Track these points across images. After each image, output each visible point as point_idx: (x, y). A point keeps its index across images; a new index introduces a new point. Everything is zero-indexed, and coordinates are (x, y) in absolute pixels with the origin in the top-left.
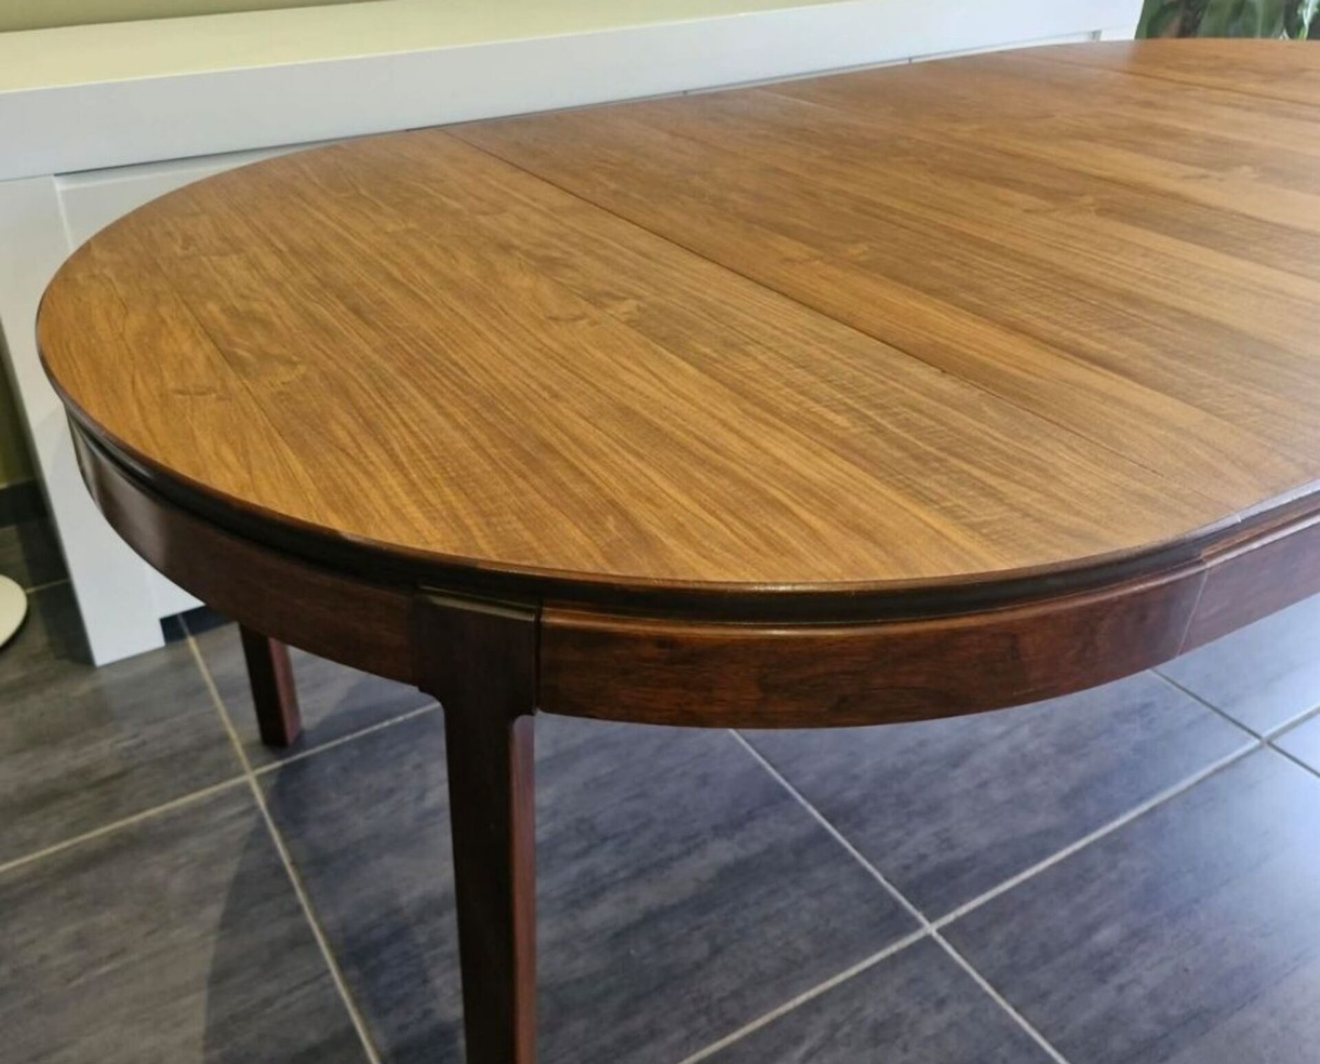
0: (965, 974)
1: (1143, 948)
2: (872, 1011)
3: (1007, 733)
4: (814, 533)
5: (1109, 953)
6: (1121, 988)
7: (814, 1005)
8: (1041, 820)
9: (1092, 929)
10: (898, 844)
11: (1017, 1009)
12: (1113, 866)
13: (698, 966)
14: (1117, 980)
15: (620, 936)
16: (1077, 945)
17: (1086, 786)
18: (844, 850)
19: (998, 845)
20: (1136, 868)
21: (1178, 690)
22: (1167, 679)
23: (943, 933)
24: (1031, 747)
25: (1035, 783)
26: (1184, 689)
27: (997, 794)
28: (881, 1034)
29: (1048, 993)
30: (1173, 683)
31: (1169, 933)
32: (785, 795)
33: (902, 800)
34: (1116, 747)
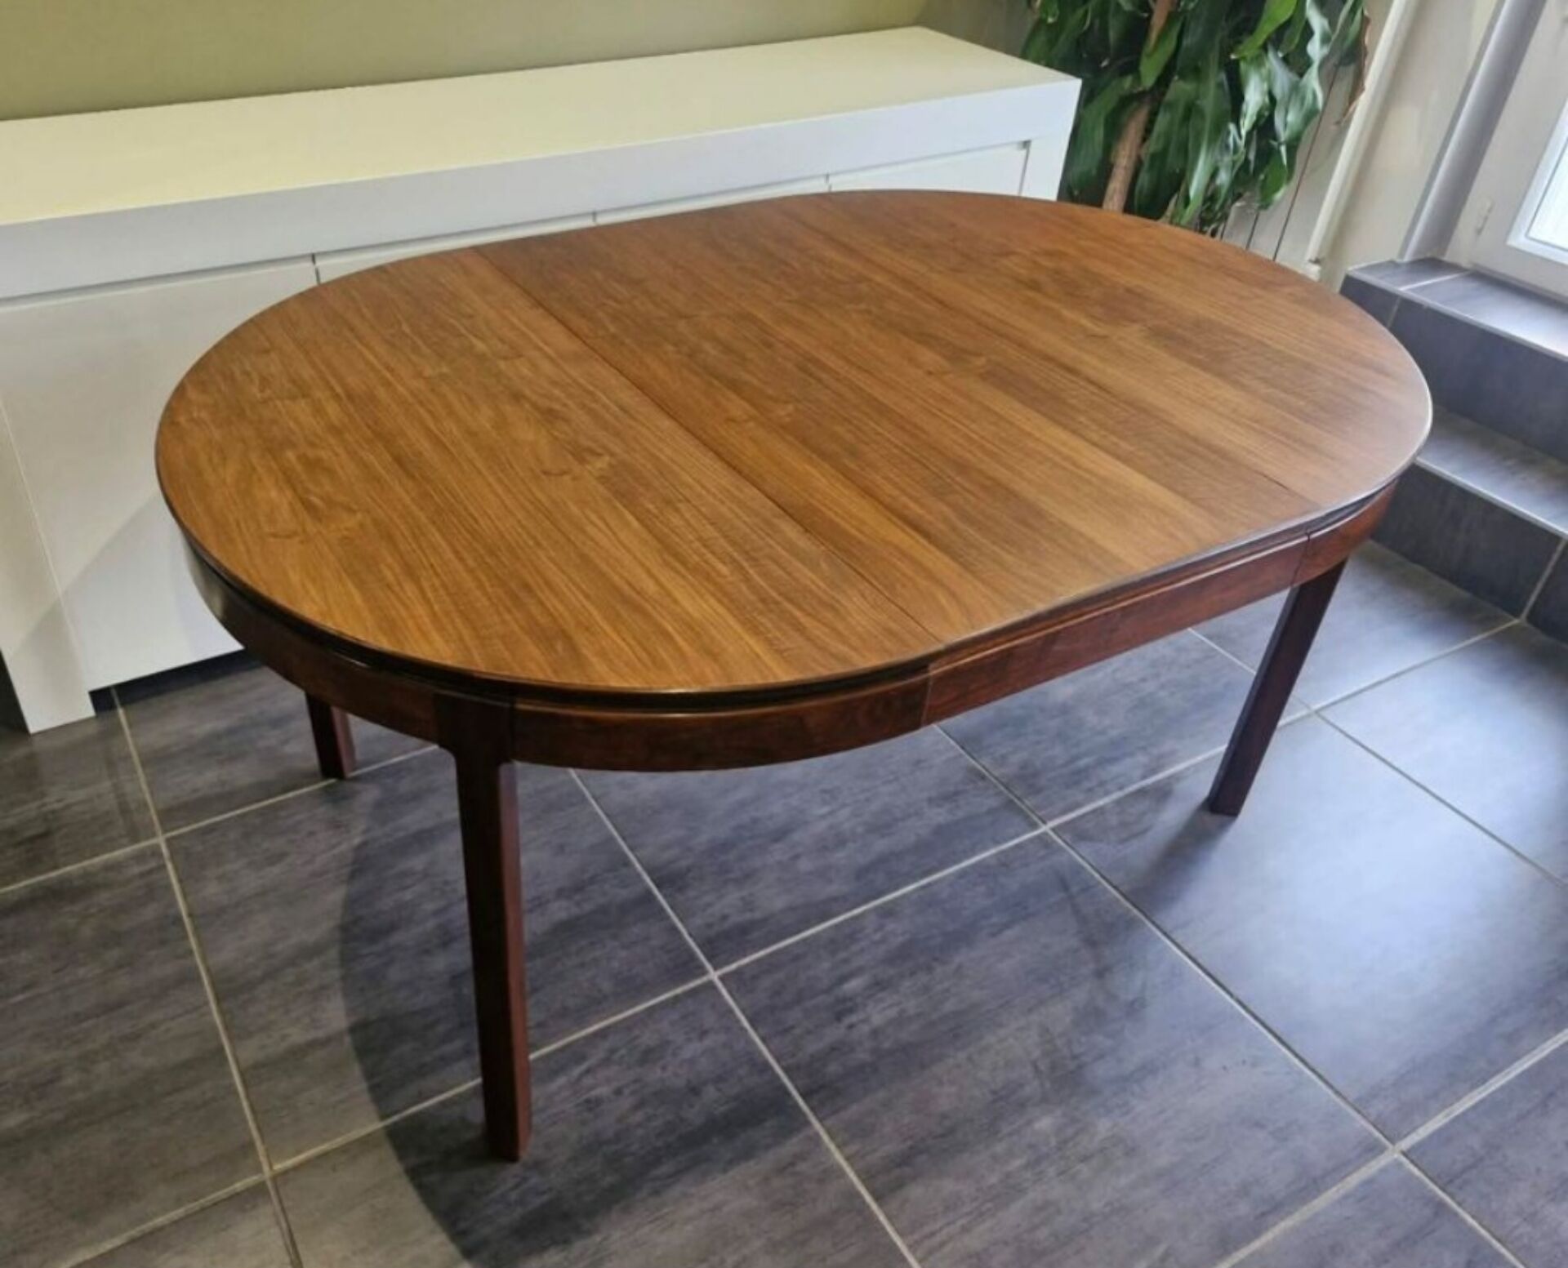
0: (731, 1011)
1: (880, 995)
2: (648, 1038)
3: (831, 813)
4: (683, 655)
5: (851, 999)
6: (851, 1027)
7: (602, 1034)
8: (834, 889)
9: (843, 979)
10: (709, 905)
11: (764, 1040)
12: (881, 928)
14: (849, 1019)
16: (828, 991)
17: (882, 860)
18: (662, 910)
19: (791, 909)
20: (898, 931)
21: (995, 781)
22: (987, 770)
23: (722, 979)
24: (847, 826)
25: (839, 856)
26: (996, 778)
27: (805, 865)
28: (648, 1057)
29: (792, 1027)
30: (990, 773)
31: (907, 983)
32: (627, 863)
33: (724, 868)
34: (919, 828)
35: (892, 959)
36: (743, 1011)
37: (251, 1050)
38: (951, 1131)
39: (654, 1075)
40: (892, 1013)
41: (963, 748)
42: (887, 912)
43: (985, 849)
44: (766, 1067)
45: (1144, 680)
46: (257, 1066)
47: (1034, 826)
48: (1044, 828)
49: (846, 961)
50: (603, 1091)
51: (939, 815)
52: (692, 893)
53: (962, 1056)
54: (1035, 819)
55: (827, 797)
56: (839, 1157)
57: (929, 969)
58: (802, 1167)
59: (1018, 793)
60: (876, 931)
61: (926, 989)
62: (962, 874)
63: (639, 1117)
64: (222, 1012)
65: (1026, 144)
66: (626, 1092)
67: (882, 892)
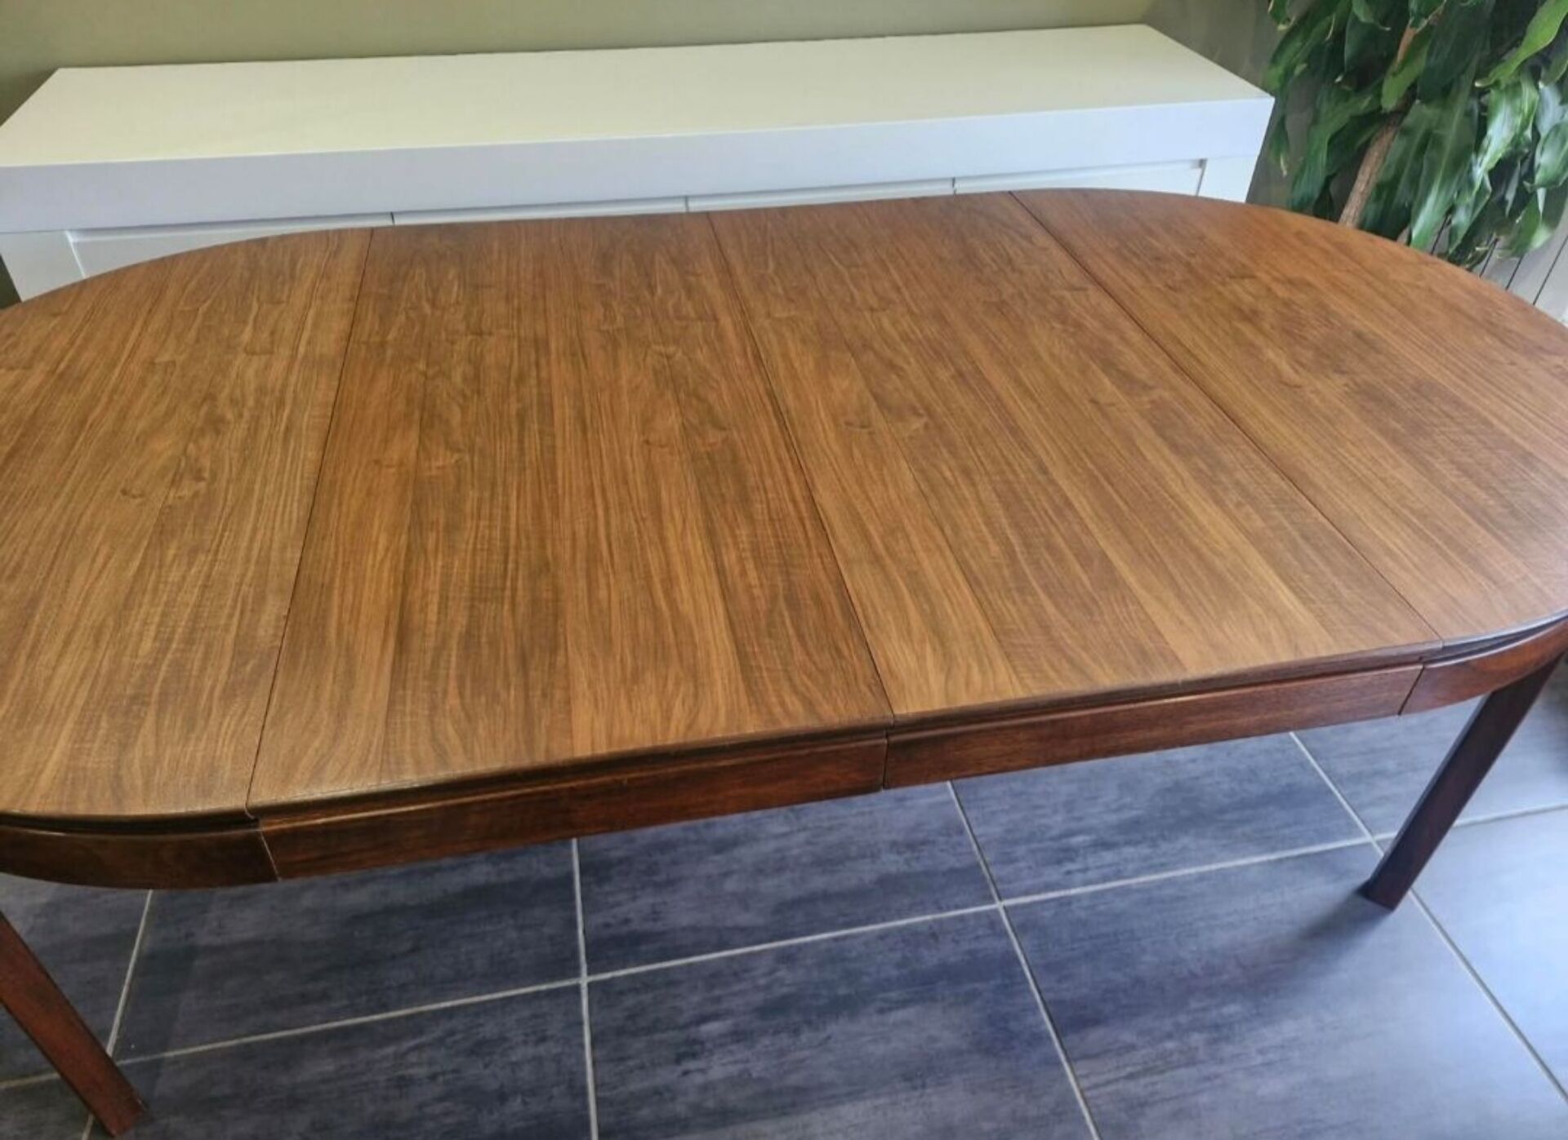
0: (580, 1024)
1: (733, 1047)
2: (489, 1029)
3: (784, 835)
5: (702, 1043)
6: (686, 1073)
7: (450, 1013)
8: (744, 919)
9: (704, 1019)
10: (618, 904)
11: (594, 1062)
12: (772, 972)
13: (393, 957)
14: (691, 1065)
15: (358, 918)
16: (684, 1028)
17: (812, 899)
18: (573, 900)
19: (694, 929)
20: (787, 981)
21: (971, 839)
22: (969, 826)
23: (590, 986)
24: (795, 852)
25: (768, 885)
26: (975, 837)
27: (731, 885)
28: (479, 1049)
29: (630, 1058)
30: (970, 830)
31: (766, 1041)
33: (652, 870)
34: (865, 873)
35: (764, 1010)
39: (475, 1071)
40: (733, 1070)
42: (786, 958)
43: (924, 912)
46: (155, 957)
47: (990, 900)
48: (999, 905)
49: (718, 1000)
50: (421, 1072)
51: (892, 863)
52: (607, 888)
54: (993, 890)
57: (796, 1032)
59: (987, 859)
60: (764, 975)
61: (782, 1053)
62: (883, 936)
63: (438, 1108)
65: (1202, 163)
66: (441, 1079)
67: (792, 935)
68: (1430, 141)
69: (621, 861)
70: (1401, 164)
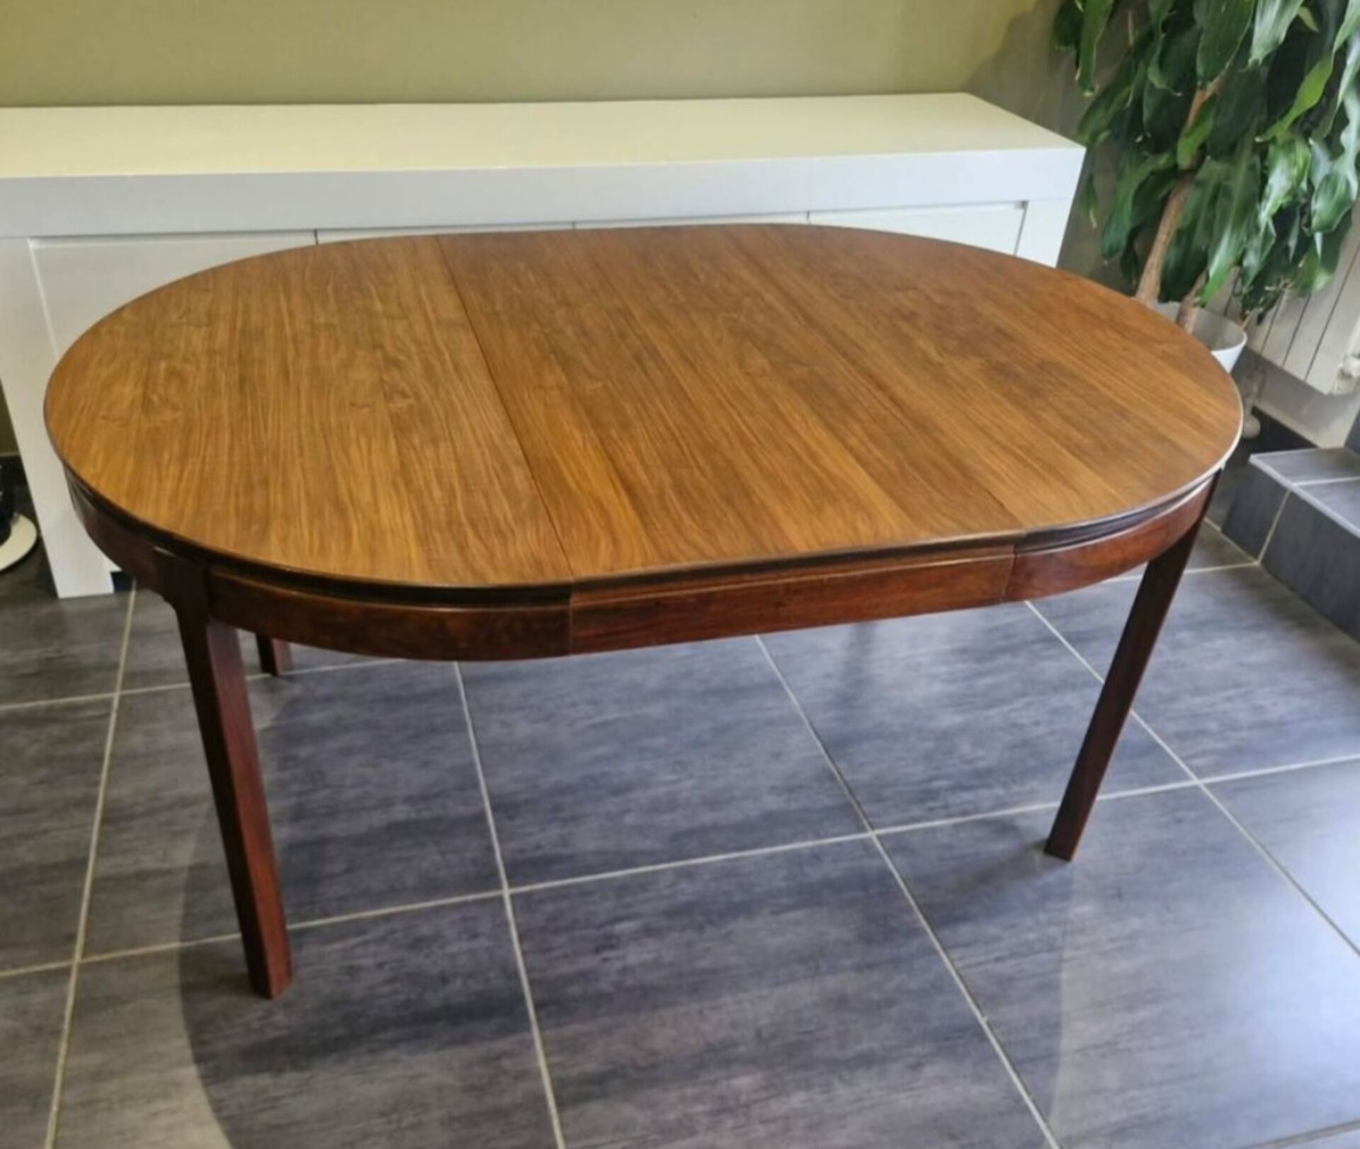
0: (506, 924)
1: (645, 941)
2: (425, 930)
3: (673, 782)
5: (618, 937)
6: (606, 960)
7: (388, 918)
8: (646, 844)
9: (619, 919)
10: (530, 834)
11: (524, 953)
12: (674, 885)
13: (331, 876)
14: (607, 954)
16: (599, 927)
17: (703, 830)
18: (487, 830)
19: (601, 853)
20: (688, 891)
21: (841, 782)
22: (839, 773)
23: (513, 897)
24: (684, 795)
25: (665, 819)
26: (846, 783)
27: (629, 820)
28: (417, 944)
29: (554, 950)
30: (842, 776)
31: (676, 935)
32: (476, 786)
33: (557, 808)
34: (750, 810)
35: (670, 914)
36: (518, 926)
37: (109, 866)
38: (654, 1067)
39: (416, 960)
40: (648, 957)
41: (827, 751)
42: (688, 874)
43: (805, 839)
44: (516, 975)
45: (1037, 723)
46: (106, 879)
47: (861, 829)
48: (872, 834)
49: (629, 906)
50: (368, 962)
51: (773, 803)
52: (518, 822)
53: (695, 1007)
54: (865, 822)
55: (678, 767)
56: (542, 1063)
57: (700, 928)
58: (506, 1063)
59: (859, 799)
60: (667, 888)
61: (689, 945)
62: (772, 857)
63: (386, 989)
64: (102, 833)
65: (1024, 204)
66: (387, 967)
67: (689, 856)
68: (1219, 192)
69: (527, 802)
70: (1196, 214)
